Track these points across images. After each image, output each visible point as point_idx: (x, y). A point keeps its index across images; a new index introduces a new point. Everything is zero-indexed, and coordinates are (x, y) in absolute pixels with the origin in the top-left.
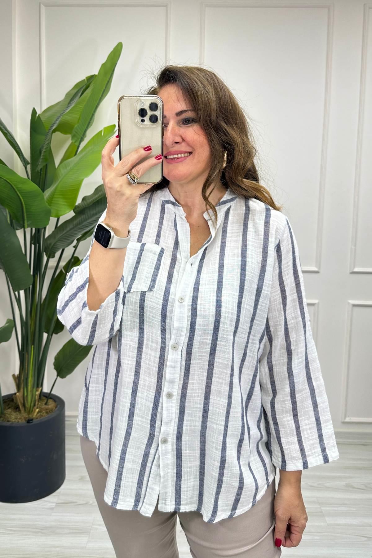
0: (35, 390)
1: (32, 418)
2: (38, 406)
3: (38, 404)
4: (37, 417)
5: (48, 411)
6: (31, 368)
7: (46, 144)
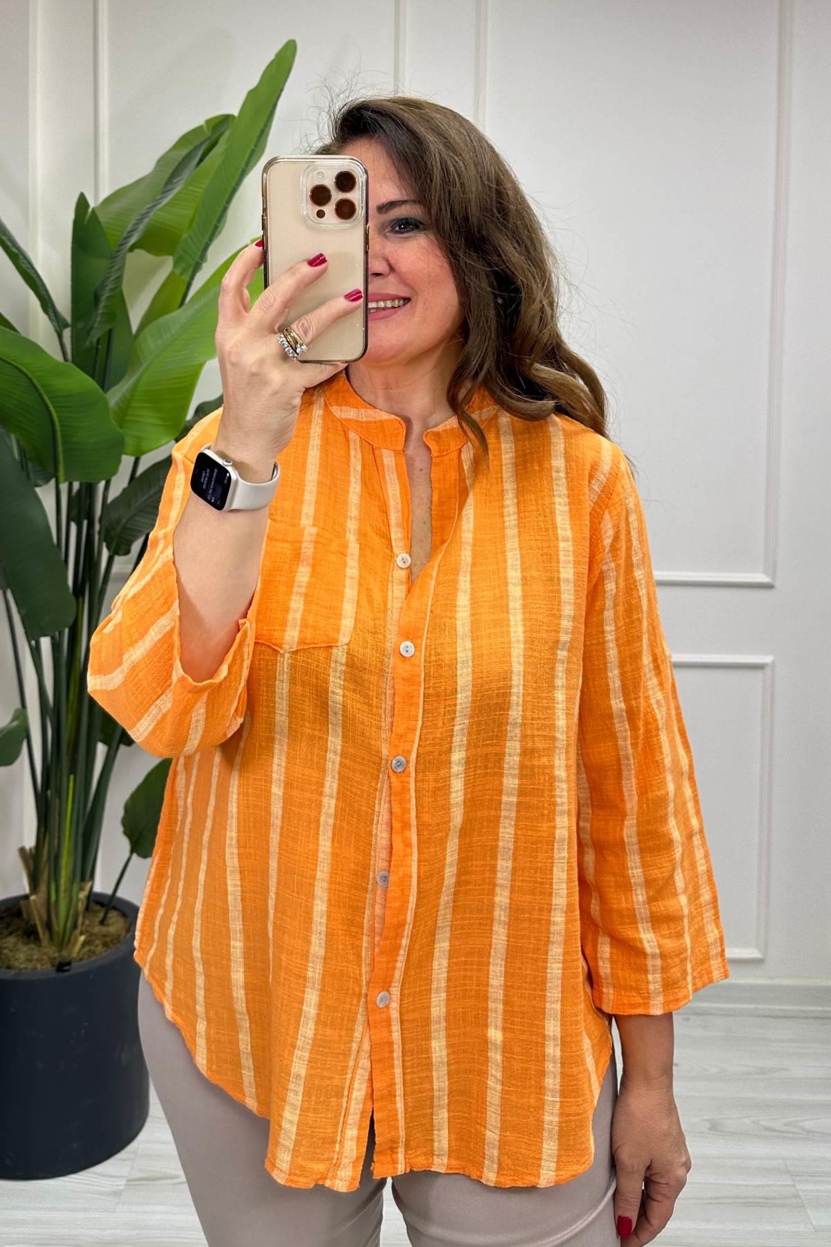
0: (76, 887)
1: (67, 960)
2: (84, 927)
3: (83, 924)
4: (81, 956)
5: (108, 939)
6: (67, 832)
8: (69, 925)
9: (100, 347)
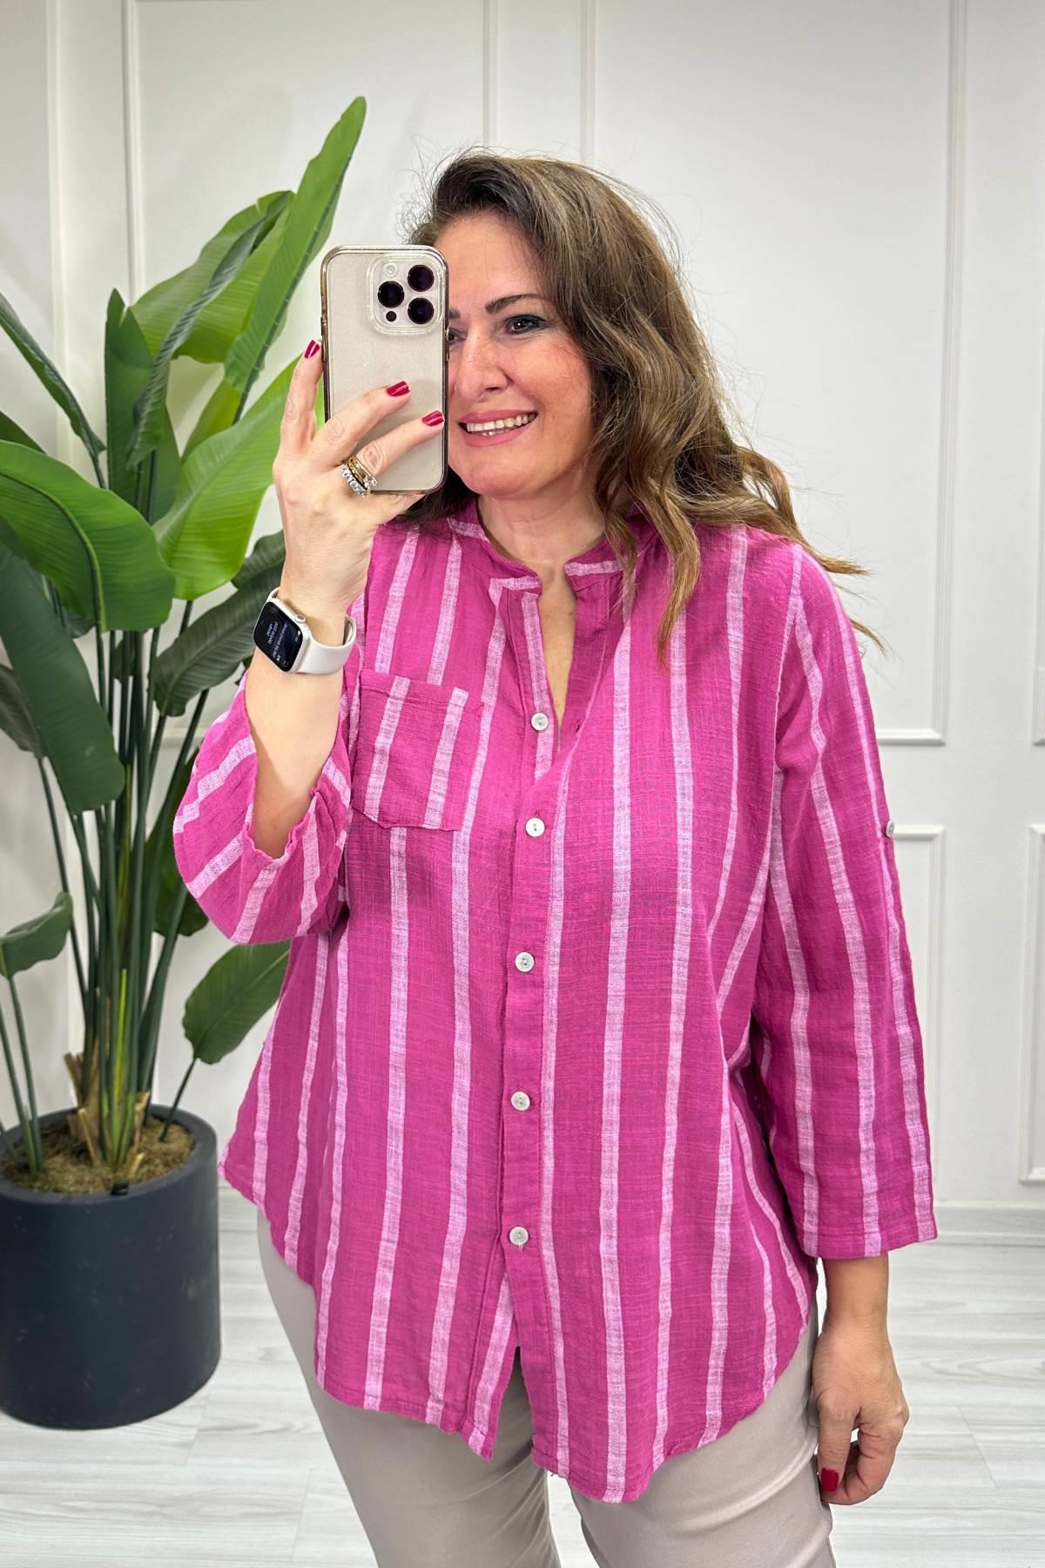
0: (131, 1098)
1: (124, 1182)
2: (142, 1143)
3: (141, 1140)
4: (139, 1177)
5: (170, 1158)
6: (120, 1035)
7: (153, 391)
8: (124, 1142)
9: (142, 472)
